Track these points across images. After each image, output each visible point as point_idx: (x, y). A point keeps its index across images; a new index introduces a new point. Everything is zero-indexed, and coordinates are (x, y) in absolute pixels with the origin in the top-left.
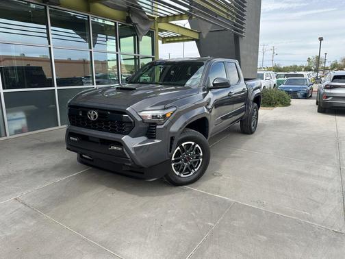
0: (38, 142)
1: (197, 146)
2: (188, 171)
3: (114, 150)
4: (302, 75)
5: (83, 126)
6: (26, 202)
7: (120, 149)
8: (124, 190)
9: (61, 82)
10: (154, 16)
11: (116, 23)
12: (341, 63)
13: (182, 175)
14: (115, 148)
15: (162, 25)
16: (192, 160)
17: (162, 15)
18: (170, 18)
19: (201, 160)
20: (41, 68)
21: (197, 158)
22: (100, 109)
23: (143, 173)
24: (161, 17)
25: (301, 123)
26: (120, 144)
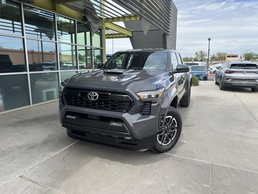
0: (17, 120)
1: (174, 119)
2: (167, 140)
3: (114, 126)
4: (198, 64)
5: (81, 105)
6: (33, 179)
7: (120, 125)
8: (118, 160)
9: (32, 68)
10: (102, 17)
11: (75, 21)
12: (217, 56)
13: (163, 144)
14: (114, 124)
15: (108, 25)
16: (170, 131)
17: (108, 16)
18: (115, 20)
19: (176, 130)
20: (8, 56)
21: (173, 129)
22: (99, 91)
23: (136, 145)
24: (108, 18)
25: (215, 98)
26: (121, 120)
